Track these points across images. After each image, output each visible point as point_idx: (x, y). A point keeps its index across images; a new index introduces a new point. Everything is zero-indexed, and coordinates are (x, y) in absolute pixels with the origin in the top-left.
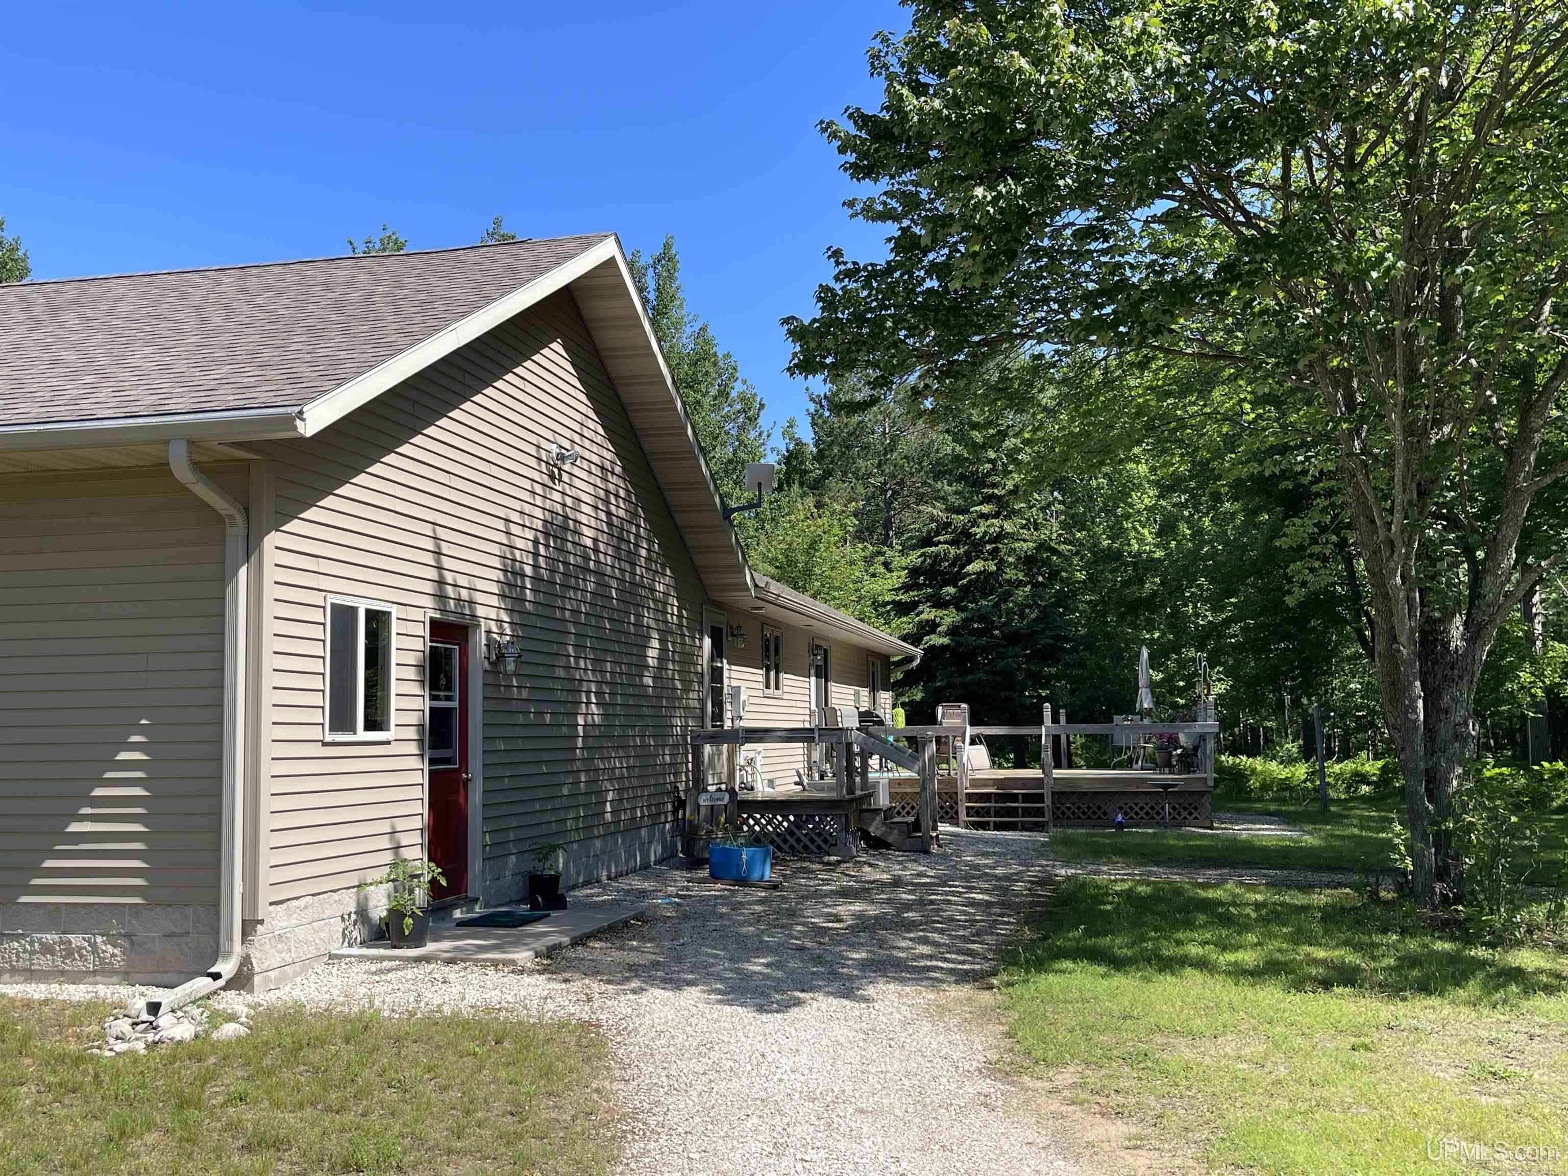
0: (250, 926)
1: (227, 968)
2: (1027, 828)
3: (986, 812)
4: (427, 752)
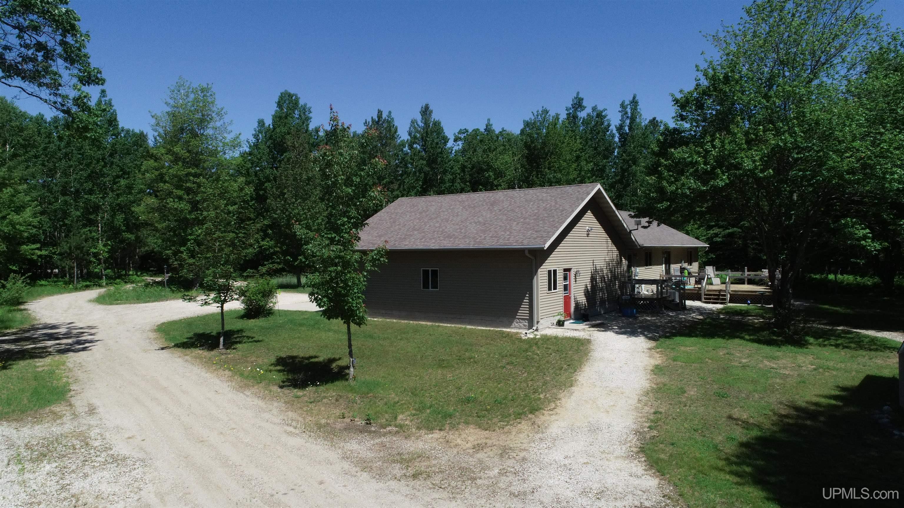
0: (538, 322)
1: (535, 328)
2: (721, 303)
3: (710, 299)
4: (564, 292)
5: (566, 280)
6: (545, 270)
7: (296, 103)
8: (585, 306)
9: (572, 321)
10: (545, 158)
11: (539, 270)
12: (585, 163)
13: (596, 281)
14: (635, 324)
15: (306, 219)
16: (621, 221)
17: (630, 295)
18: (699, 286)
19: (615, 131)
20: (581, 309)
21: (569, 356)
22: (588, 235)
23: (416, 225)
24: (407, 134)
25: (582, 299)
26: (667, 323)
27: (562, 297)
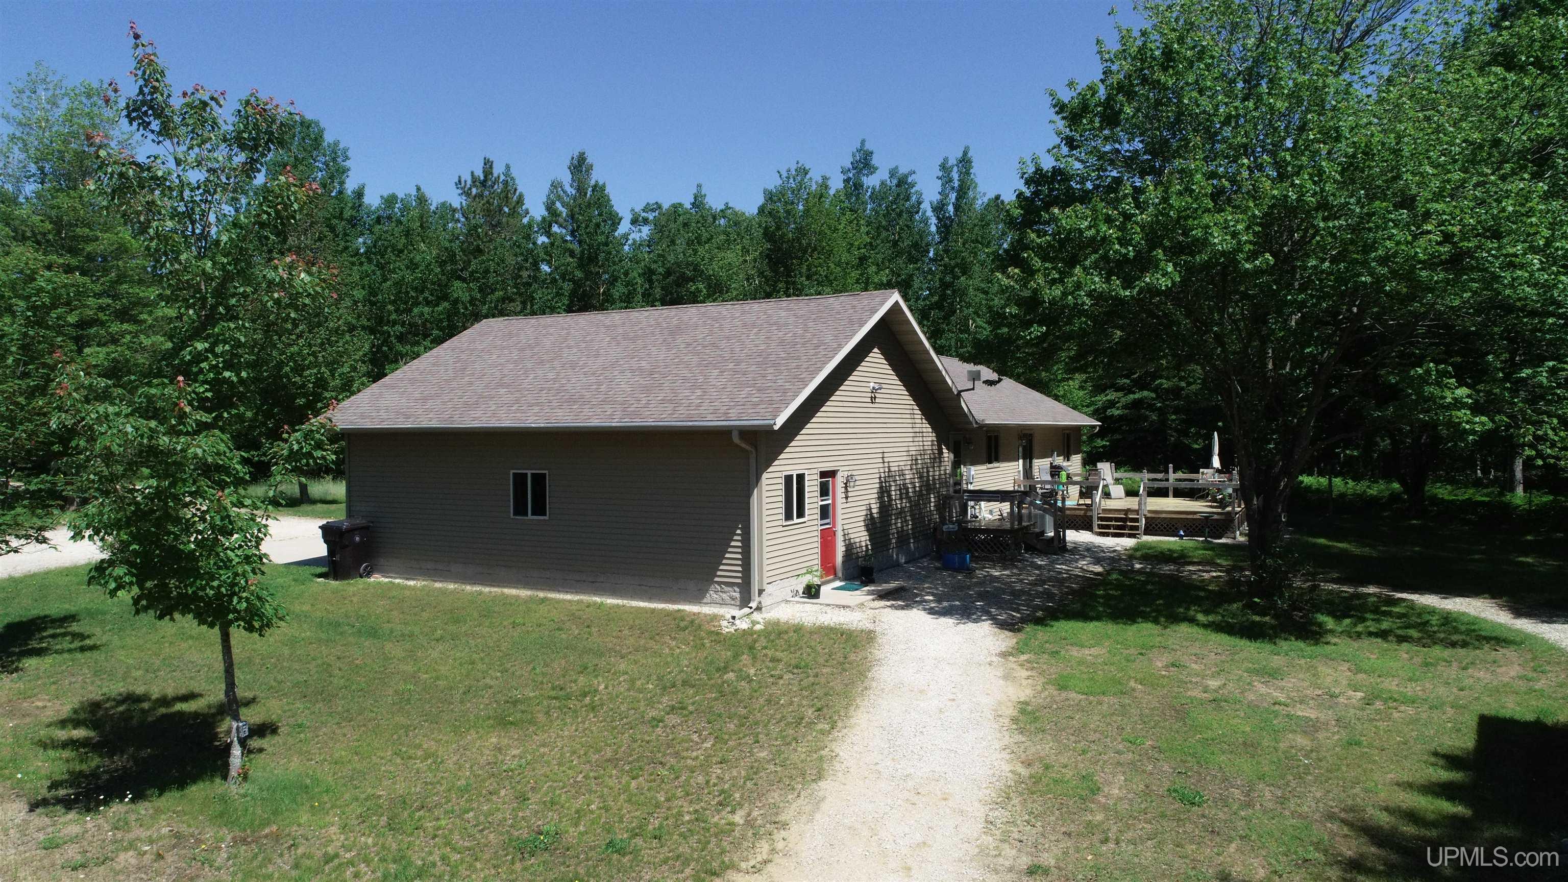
0: (761, 592)
1: (753, 605)
2: (1130, 536)
3: (1108, 527)
4: (820, 522)
5: (827, 495)
6: (779, 475)
7: (316, 139)
8: (867, 549)
9: (838, 584)
10: (800, 258)
11: (765, 475)
12: (874, 268)
13: (889, 496)
14: (969, 588)
15: (316, 364)
16: (940, 372)
17: (959, 522)
18: (1088, 501)
19: (930, 213)
20: (858, 557)
21: (823, 680)
22: (873, 399)
23: (505, 376)
24: (543, 208)
25: (861, 537)
26: (1034, 584)
27: (816, 533)
